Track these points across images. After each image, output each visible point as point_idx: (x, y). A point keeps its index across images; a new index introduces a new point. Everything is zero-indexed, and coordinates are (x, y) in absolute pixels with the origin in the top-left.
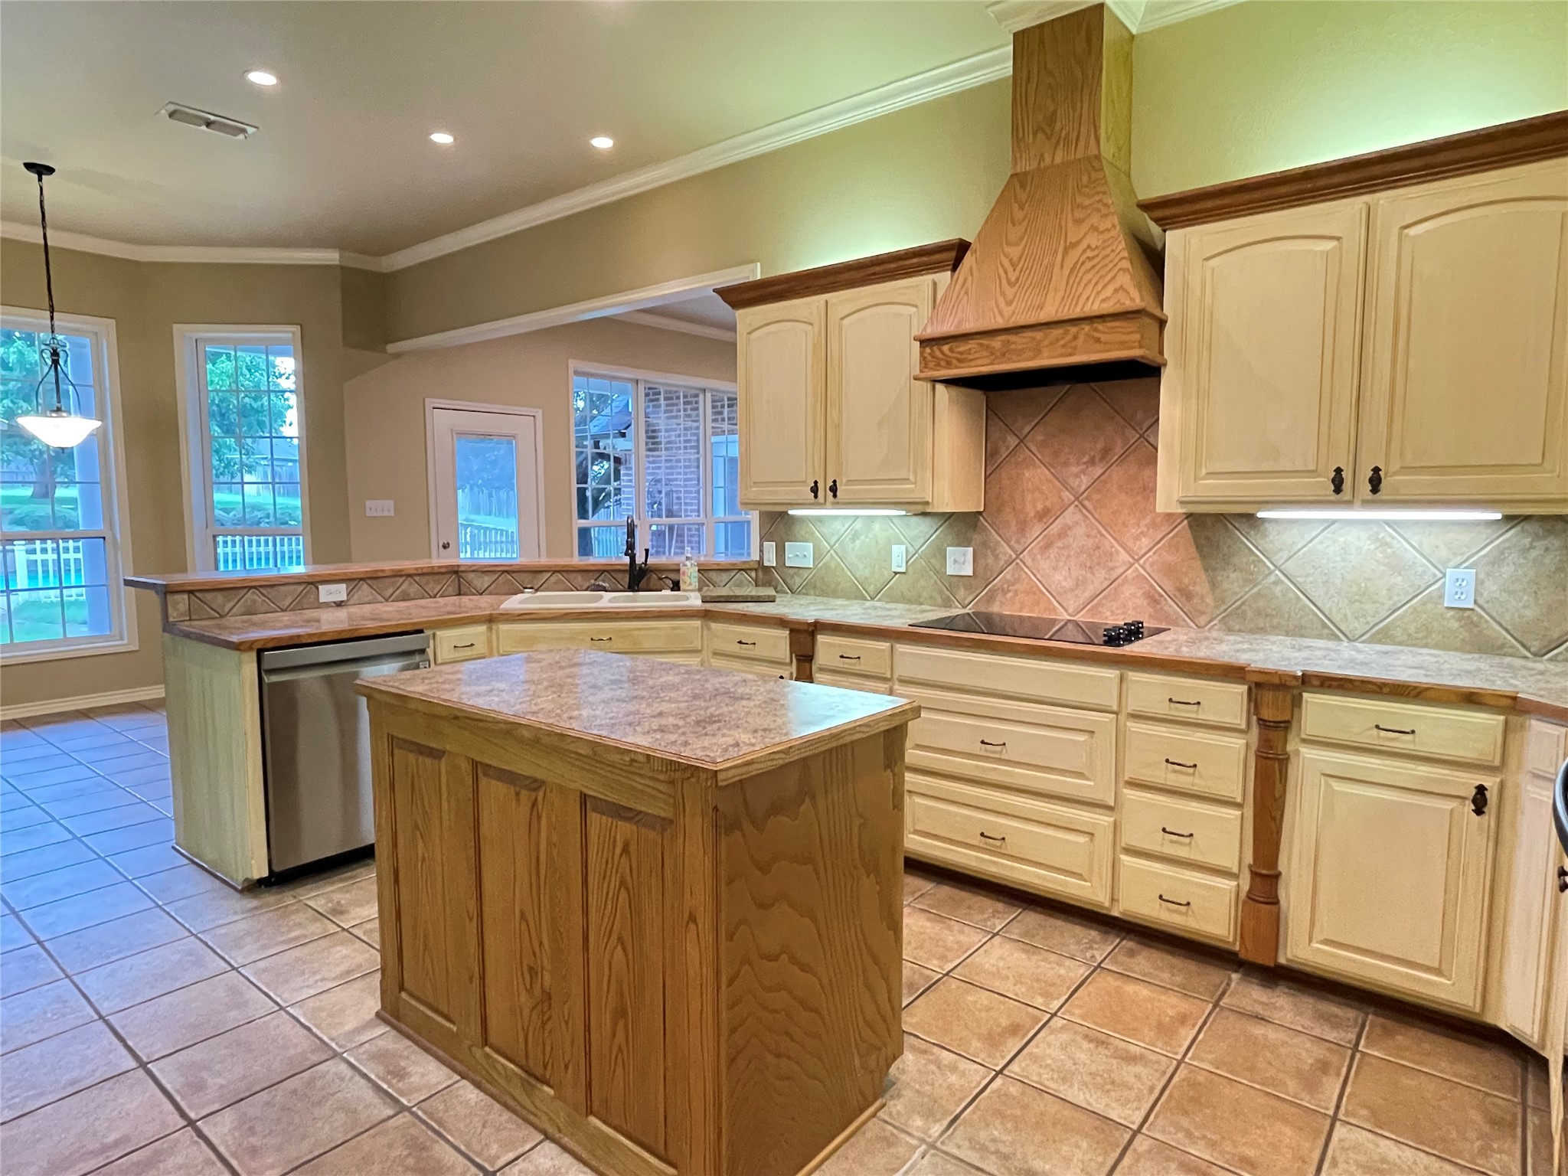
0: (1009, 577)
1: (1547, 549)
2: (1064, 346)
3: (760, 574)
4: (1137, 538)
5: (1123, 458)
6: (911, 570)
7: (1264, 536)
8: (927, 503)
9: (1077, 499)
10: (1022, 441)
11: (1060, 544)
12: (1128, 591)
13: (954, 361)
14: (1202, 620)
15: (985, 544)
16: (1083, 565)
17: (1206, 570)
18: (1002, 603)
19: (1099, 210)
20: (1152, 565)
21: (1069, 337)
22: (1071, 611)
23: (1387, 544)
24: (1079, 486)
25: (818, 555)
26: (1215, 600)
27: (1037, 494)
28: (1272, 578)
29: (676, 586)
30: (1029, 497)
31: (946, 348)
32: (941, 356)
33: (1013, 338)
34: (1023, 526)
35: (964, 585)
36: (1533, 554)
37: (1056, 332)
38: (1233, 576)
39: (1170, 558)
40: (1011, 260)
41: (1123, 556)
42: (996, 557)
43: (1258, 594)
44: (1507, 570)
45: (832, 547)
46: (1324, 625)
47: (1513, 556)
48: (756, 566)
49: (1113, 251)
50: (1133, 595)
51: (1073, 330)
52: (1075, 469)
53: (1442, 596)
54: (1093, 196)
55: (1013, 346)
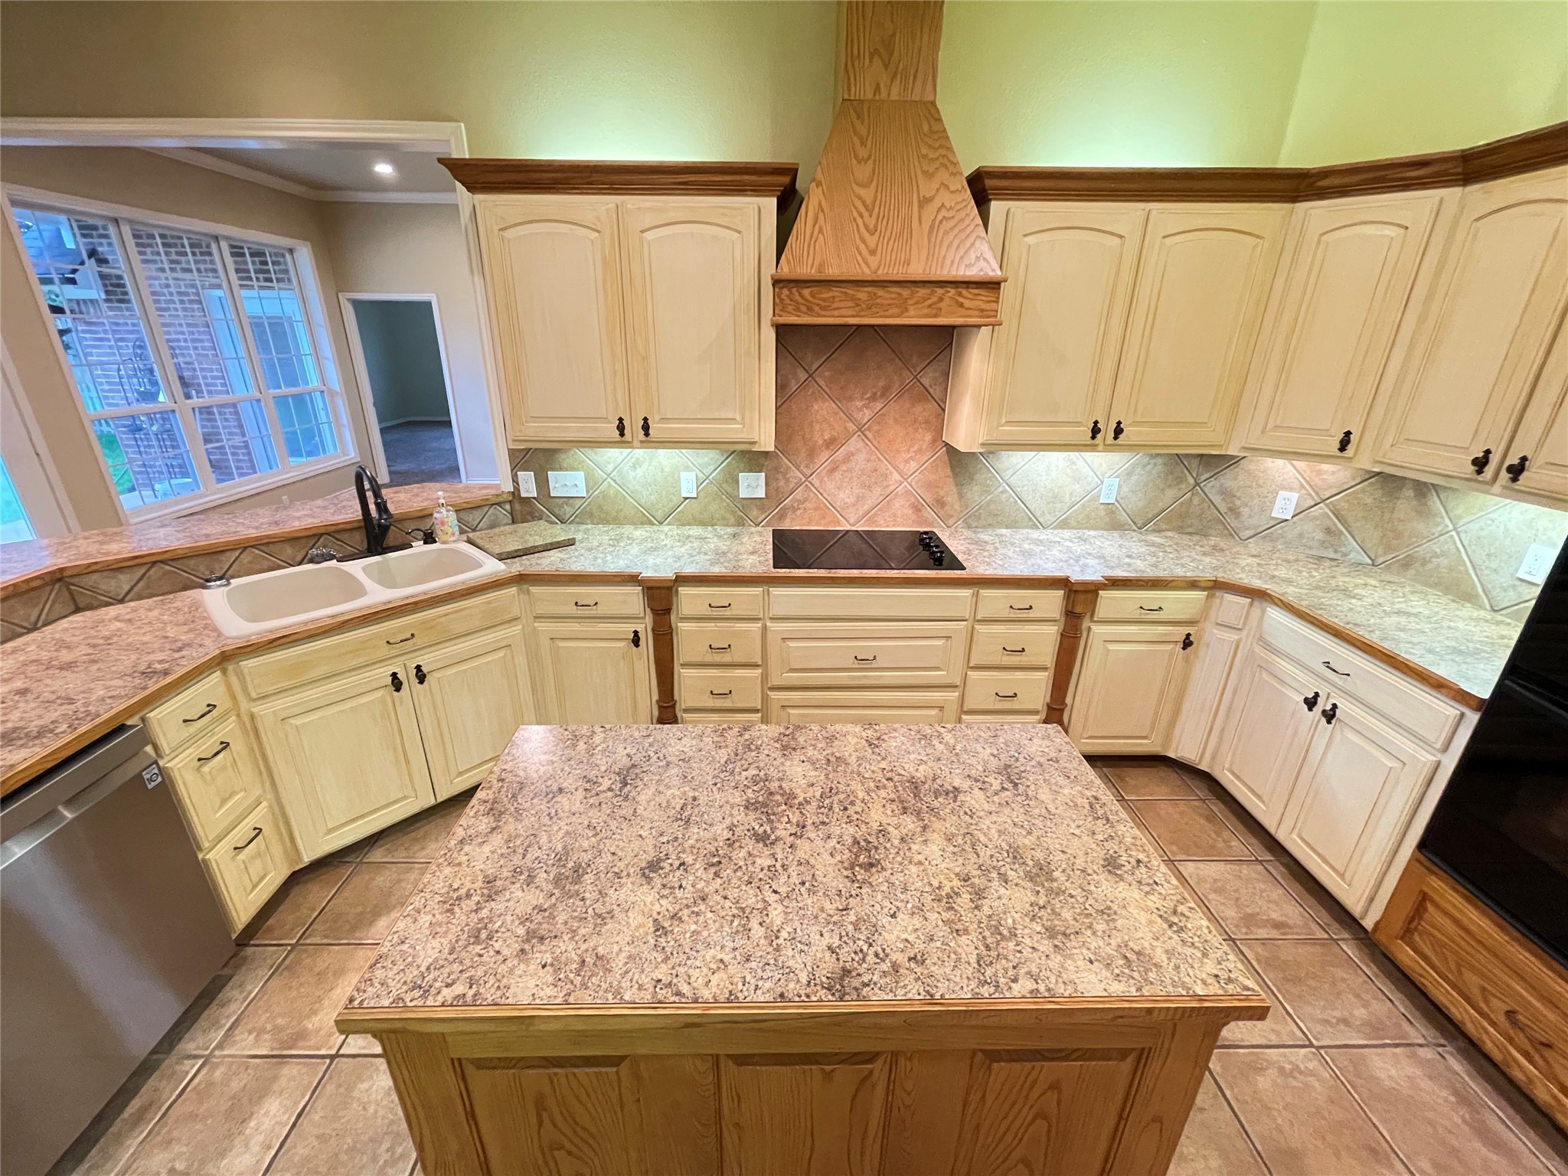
0: (798, 497)
1: (1155, 464)
2: (929, 306)
3: (517, 506)
4: (907, 461)
5: (900, 395)
6: (702, 494)
7: (998, 459)
8: (754, 443)
9: (860, 429)
10: (810, 376)
11: (844, 468)
12: (897, 504)
13: (817, 308)
14: (951, 522)
15: (776, 469)
16: (863, 485)
17: (957, 485)
18: (793, 519)
19: (946, 167)
20: (917, 483)
21: (934, 299)
22: (852, 521)
23: (1073, 463)
24: (862, 418)
25: (591, 483)
26: (961, 506)
27: (825, 426)
28: (1001, 489)
29: (429, 538)
30: (817, 427)
31: (806, 292)
32: (801, 300)
33: (880, 292)
34: (812, 454)
35: (757, 506)
36: (1149, 467)
37: (923, 292)
38: (976, 488)
39: (933, 477)
40: (864, 203)
41: (896, 476)
42: (787, 480)
43: (990, 500)
44: (1134, 478)
45: (608, 475)
46: (1030, 518)
47: (1138, 470)
48: (511, 498)
49: (967, 215)
50: (902, 506)
51: (940, 291)
52: (859, 404)
53: (1099, 497)
54: (937, 149)
55: (879, 301)
